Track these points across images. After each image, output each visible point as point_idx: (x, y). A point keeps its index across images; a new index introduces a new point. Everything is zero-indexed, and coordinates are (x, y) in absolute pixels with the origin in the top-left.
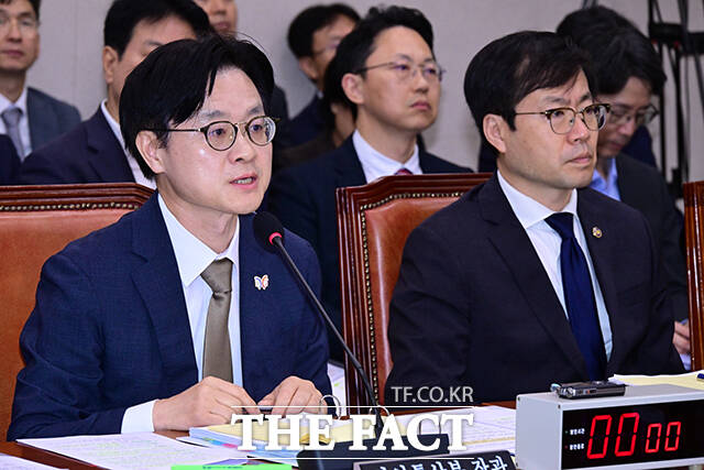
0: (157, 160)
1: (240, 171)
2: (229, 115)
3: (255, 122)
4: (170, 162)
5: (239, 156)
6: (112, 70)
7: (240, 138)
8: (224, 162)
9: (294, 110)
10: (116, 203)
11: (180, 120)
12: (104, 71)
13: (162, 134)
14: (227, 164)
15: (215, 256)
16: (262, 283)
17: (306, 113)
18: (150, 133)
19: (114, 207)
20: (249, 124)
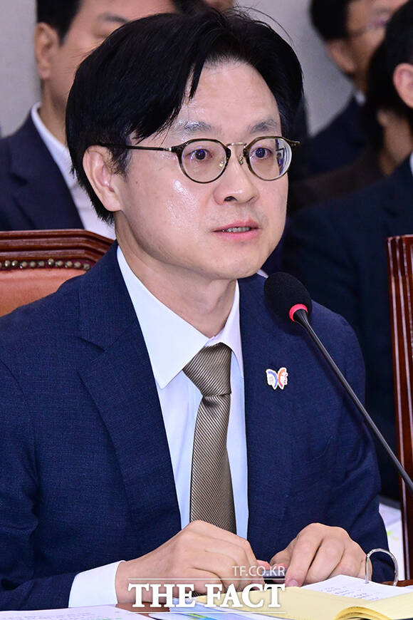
0: (112, 190)
1: (230, 216)
2: (219, 130)
3: (260, 144)
4: (128, 195)
5: (229, 193)
6: (50, 60)
7: (234, 166)
8: (207, 202)
9: (317, 122)
10: (56, 259)
11: (146, 132)
12: (37, 61)
13: (120, 151)
14: (212, 205)
15: (204, 342)
16: (277, 379)
17: (338, 125)
18: (103, 150)
19: (53, 267)
20: (250, 146)
